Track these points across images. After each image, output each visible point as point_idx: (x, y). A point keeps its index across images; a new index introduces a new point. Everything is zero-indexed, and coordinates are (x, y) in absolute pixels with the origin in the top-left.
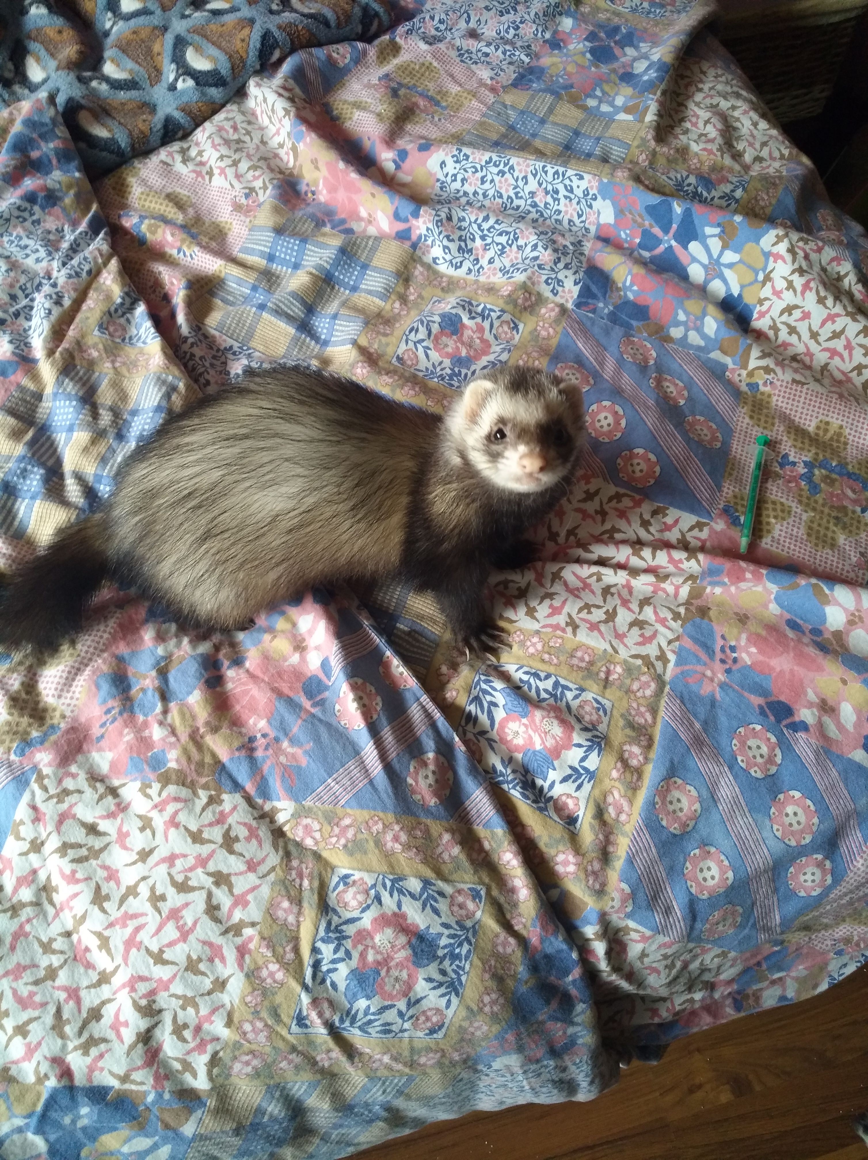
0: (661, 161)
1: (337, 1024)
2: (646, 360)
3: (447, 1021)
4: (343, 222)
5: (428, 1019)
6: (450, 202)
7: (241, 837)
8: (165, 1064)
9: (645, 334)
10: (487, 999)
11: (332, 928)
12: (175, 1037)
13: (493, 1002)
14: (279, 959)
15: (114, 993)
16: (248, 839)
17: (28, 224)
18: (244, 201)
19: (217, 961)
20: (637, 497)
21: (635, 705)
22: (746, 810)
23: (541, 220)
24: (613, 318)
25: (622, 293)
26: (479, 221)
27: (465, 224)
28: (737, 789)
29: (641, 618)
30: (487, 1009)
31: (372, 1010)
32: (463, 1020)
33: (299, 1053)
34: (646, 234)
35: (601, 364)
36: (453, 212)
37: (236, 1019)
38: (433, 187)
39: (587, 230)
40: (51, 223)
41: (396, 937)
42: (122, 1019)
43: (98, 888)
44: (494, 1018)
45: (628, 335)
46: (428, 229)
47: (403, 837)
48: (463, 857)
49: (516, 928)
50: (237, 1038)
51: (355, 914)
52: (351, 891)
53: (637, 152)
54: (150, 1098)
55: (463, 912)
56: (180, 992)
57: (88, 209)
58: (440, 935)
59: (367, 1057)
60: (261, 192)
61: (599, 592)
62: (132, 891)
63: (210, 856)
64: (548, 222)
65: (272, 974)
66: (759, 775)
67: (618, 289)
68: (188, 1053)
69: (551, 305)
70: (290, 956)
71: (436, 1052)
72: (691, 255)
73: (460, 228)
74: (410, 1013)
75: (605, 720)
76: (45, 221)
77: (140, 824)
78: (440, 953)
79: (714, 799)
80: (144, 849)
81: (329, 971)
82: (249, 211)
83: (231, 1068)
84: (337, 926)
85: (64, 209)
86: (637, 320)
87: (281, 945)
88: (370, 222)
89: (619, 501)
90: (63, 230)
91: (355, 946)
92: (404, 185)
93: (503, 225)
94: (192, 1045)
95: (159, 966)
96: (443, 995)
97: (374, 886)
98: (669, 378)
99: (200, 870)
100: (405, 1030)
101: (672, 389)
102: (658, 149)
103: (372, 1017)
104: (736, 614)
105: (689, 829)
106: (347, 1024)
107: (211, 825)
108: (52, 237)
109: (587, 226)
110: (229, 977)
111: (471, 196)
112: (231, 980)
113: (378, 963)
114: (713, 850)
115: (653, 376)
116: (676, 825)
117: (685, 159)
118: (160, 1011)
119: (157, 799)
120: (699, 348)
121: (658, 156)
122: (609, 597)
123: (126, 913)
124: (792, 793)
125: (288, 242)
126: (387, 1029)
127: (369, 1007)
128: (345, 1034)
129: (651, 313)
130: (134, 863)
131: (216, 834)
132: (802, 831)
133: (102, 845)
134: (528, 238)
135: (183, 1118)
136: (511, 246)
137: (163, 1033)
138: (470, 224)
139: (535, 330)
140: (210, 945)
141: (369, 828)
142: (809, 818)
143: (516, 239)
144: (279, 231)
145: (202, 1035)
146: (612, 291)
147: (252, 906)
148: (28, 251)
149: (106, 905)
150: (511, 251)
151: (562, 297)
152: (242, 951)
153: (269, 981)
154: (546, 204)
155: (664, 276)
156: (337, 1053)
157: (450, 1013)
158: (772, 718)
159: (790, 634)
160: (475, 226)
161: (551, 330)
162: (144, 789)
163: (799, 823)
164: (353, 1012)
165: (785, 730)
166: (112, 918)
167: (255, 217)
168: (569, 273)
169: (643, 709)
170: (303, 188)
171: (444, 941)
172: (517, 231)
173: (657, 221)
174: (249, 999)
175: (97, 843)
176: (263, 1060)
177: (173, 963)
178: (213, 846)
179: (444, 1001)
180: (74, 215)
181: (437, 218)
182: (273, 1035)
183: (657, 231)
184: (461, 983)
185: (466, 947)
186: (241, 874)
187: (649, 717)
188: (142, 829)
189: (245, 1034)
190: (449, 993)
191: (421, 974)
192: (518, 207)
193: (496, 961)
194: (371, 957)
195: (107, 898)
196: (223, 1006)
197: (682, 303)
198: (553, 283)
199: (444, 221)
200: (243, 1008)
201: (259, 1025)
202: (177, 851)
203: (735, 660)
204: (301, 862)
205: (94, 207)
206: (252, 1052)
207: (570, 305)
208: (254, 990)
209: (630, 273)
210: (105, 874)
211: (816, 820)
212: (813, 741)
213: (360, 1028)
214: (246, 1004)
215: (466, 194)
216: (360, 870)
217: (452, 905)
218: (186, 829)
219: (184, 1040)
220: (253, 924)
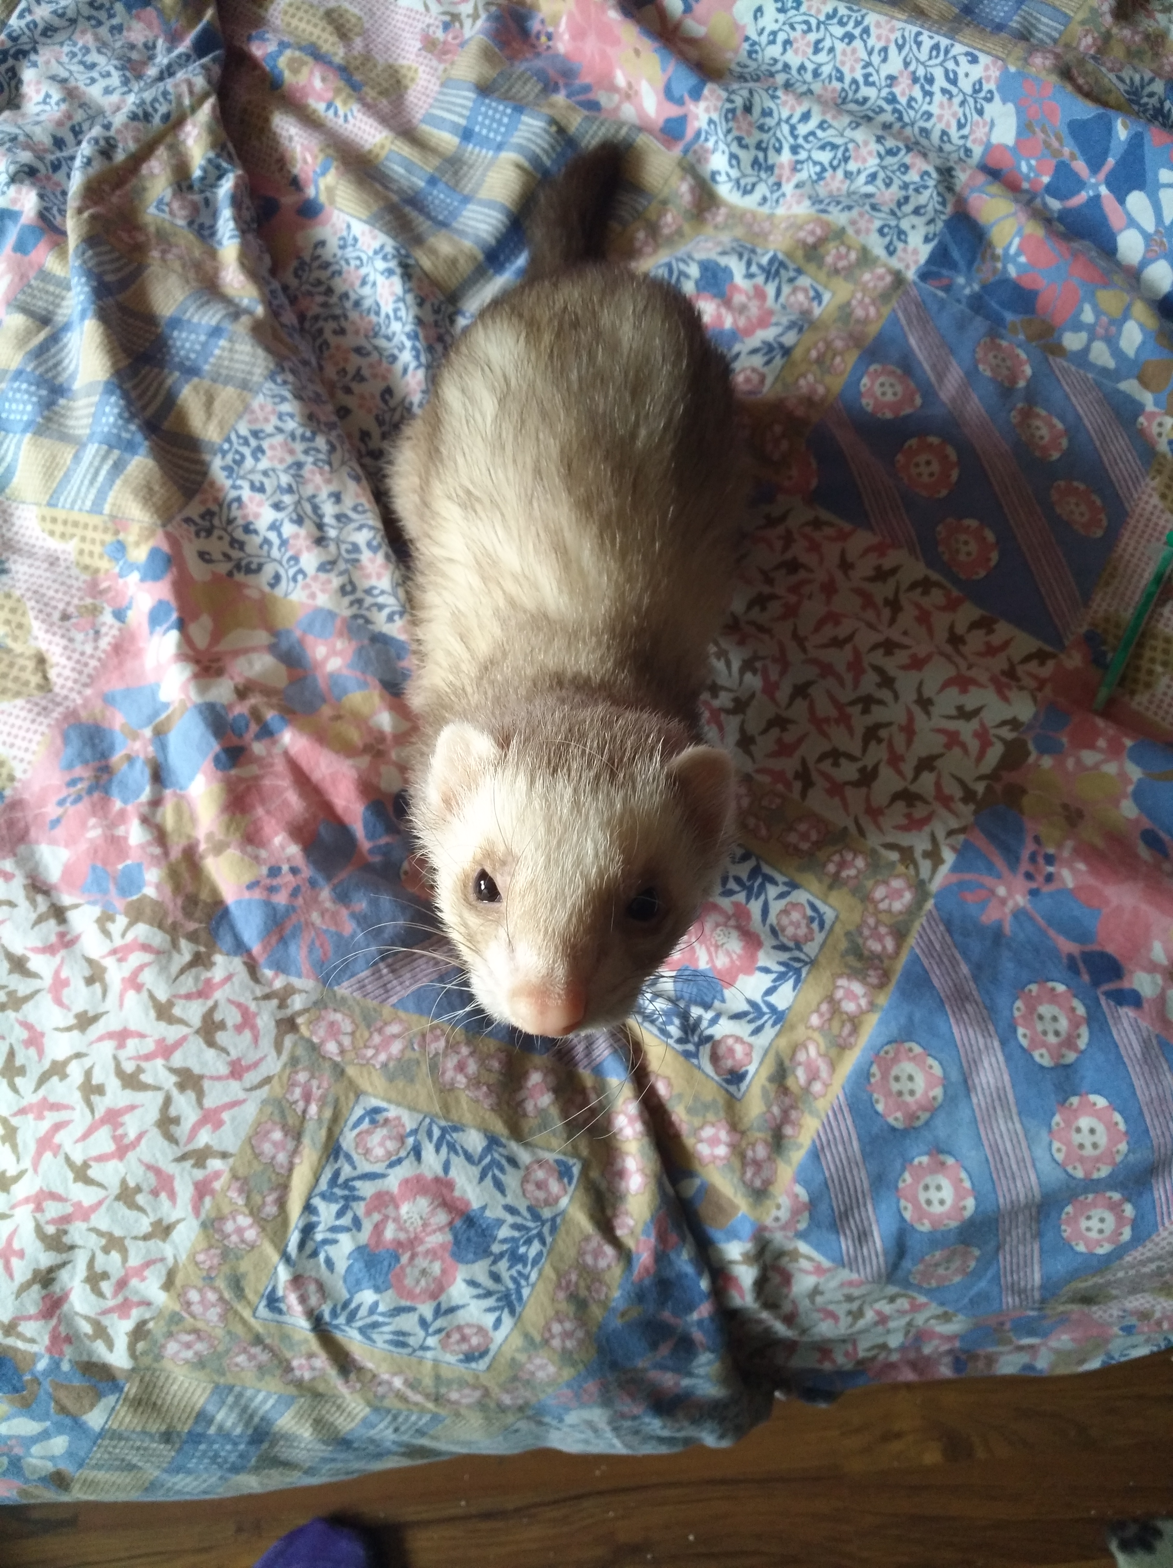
0: (1118, 52)
1: (327, 1317)
2: (1013, 380)
3: (493, 1348)
4: (587, 89)
5: (464, 1339)
6: (757, 79)
7: (230, 1023)
8: (68, 1321)
9: (1022, 337)
10: (556, 1328)
11: (341, 1180)
12: (88, 1287)
13: (566, 1335)
14: (254, 1212)
15: (13, 1207)
16: (239, 1029)
17: (103, 31)
18: (440, 34)
19: (163, 1196)
20: (955, 593)
21: (871, 921)
22: (1014, 1110)
23: (897, 125)
24: (977, 304)
25: (999, 265)
26: (794, 120)
27: (770, 122)
28: (1006, 1077)
29: (914, 788)
30: (556, 1343)
31: (381, 1308)
32: (518, 1350)
33: (266, 1347)
34: (1063, 170)
35: (940, 377)
36: (756, 99)
37: (179, 1280)
38: (736, 51)
39: (968, 152)
40: (138, 33)
41: (433, 1213)
42: (16, 1246)
43: (11, 1054)
44: (566, 1357)
45: (993, 334)
46: (711, 121)
47: (472, 1067)
48: (554, 1112)
49: (619, 1233)
50: (177, 1308)
51: (378, 1168)
52: (380, 1133)
53: (1079, 30)
54: (42, 1365)
55: (541, 1195)
56: (104, 1226)
57: (198, 15)
58: (500, 1222)
59: (369, 1376)
60: (468, 23)
61: (859, 731)
62: (58, 1069)
63: (179, 1043)
64: (908, 131)
65: (240, 1231)
66: (1046, 1062)
67: (995, 258)
68: (105, 1312)
69: (881, 271)
70: (271, 1209)
71: (475, 1387)
72: (1128, 214)
73: (761, 128)
74: (439, 1324)
75: (819, 937)
76: (129, 29)
77: (87, 973)
78: (496, 1248)
79: (966, 1085)
80: (85, 1012)
81: (325, 1242)
82: (445, 52)
83: (163, 1346)
84: (347, 1181)
85: (161, 12)
86: (1015, 311)
87: (260, 1192)
88: (628, 97)
89: (926, 593)
90: (154, 47)
91: (368, 1213)
92: (692, 41)
93: (831, 132)
94: (111, 1303)
95: (80, 1185)
96: (490, 1310)
97: (414, 1132)
98: (1043, 413)
99: (159, 1062)
100: (428, 1348)
101: (1044, 432)
102: (1115, 31)
103: (381, 1319)
104: (1065, 807)
105: (918, 1124)
106: (341, 1320)
107: (188, 997)
108: (134, 55)
109: (969, 144)
110: (178, 1222)
111: (794, 72)
112: (180, 1227)
113: (399, 1244)
114: (950, 1161)
115: (1020, 405)
116: (899, 1115)
117: (1156, 54)
118: (72, 1248)
119: (118, 942)
120: (1104, 371)
121: (1113, 42)
122: (873, 744)
123: (45, 1099)
124: (1093, 1098)
125: (496, 110)
126: (400, 1340)
127: (376, 1304)
128: (338, 1335)
129: (1041, 302)
130: (69, 1029)
131: (194, 1012)
132: (1098, 1159)
133: (28, 992)
134: (864, 161)
135: (86, 1402)
136: (834, 168)
137: (72, 1278)
138: (778, 124)
139: (848, 304)
140: (157, 1171)
141: (423, 1045)
142: (1113, 1141)
143: (846, 159)
144: (484, 90)
145: (127, 1292)
146: (983, 259)
147: (227, 1128)
148: (95, 74)
149: (18, 1081)
150: (833, 177)
151: (901, 260)
152: (202, 1190)
153: (234, 1238)
154: (912, 99)
155: (1076, 245)
156: (322, 1361)
157: (499, 1337)
158: (1086, 978)
159: (1144, 852)
160: (786, 128)
161: (872, 311)
162: (104, 921)
163: (1095, 1146)
164: (353, 1305)
165: (1103, 1001)
166: (24, 1103)
167: (453, 63)
168: (919, 221)
169: (883, 930)
170: (535, 26)
171: (504, 1232)
172: (851, 146)
173: (1084, 152)
174: (201, 1257)
175: (22, 987)
176: (212, 1346)
177: (100, 1185)
178: (184, 1030)
179: (490, 1319)
180: (175, 24)
181: (729, 106)
182: (230, 1315)
183: (1080, 166)
184: (520, 1298)
185: (536, 1247)
186: (219, 1078)
187: (890, 944)
188: (90, 981)
189: (188, 1304)
190: (502, 1309)
191: (462, 1273)
192: (866, 100)
193: (580, 1276)
194: (390, 1233)
195: (22, 1071)
196: (162, 1260)
197: (1093, 294)
198: (892, 235)
199: (739, 112)
200: (191, 1268)
201: (212, 1296)
202: (132, 1027)
203: (1049, 878)
204: (313, 1076)
205: (209, 13)
206: (196, 1331)
207: (911, 275)
208: (211, 1247)
209: (1019, 232)
210: (25, 1035)
211: (1123, 1147)
212: (1144, 1024)
213: (361, 1330)
214: (197, 1264)
215: (786, 67)
216: (398, 1104)
217: (525, 1180)
218: (152, 996)
219: (100, 1294)
220: (224, 1155)
